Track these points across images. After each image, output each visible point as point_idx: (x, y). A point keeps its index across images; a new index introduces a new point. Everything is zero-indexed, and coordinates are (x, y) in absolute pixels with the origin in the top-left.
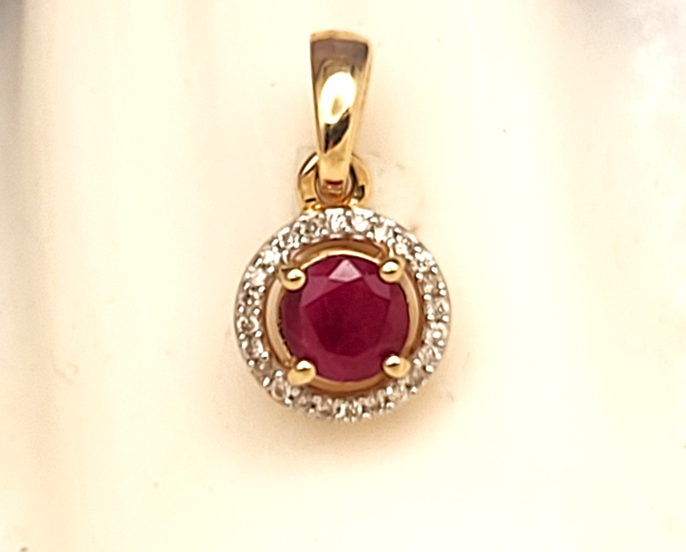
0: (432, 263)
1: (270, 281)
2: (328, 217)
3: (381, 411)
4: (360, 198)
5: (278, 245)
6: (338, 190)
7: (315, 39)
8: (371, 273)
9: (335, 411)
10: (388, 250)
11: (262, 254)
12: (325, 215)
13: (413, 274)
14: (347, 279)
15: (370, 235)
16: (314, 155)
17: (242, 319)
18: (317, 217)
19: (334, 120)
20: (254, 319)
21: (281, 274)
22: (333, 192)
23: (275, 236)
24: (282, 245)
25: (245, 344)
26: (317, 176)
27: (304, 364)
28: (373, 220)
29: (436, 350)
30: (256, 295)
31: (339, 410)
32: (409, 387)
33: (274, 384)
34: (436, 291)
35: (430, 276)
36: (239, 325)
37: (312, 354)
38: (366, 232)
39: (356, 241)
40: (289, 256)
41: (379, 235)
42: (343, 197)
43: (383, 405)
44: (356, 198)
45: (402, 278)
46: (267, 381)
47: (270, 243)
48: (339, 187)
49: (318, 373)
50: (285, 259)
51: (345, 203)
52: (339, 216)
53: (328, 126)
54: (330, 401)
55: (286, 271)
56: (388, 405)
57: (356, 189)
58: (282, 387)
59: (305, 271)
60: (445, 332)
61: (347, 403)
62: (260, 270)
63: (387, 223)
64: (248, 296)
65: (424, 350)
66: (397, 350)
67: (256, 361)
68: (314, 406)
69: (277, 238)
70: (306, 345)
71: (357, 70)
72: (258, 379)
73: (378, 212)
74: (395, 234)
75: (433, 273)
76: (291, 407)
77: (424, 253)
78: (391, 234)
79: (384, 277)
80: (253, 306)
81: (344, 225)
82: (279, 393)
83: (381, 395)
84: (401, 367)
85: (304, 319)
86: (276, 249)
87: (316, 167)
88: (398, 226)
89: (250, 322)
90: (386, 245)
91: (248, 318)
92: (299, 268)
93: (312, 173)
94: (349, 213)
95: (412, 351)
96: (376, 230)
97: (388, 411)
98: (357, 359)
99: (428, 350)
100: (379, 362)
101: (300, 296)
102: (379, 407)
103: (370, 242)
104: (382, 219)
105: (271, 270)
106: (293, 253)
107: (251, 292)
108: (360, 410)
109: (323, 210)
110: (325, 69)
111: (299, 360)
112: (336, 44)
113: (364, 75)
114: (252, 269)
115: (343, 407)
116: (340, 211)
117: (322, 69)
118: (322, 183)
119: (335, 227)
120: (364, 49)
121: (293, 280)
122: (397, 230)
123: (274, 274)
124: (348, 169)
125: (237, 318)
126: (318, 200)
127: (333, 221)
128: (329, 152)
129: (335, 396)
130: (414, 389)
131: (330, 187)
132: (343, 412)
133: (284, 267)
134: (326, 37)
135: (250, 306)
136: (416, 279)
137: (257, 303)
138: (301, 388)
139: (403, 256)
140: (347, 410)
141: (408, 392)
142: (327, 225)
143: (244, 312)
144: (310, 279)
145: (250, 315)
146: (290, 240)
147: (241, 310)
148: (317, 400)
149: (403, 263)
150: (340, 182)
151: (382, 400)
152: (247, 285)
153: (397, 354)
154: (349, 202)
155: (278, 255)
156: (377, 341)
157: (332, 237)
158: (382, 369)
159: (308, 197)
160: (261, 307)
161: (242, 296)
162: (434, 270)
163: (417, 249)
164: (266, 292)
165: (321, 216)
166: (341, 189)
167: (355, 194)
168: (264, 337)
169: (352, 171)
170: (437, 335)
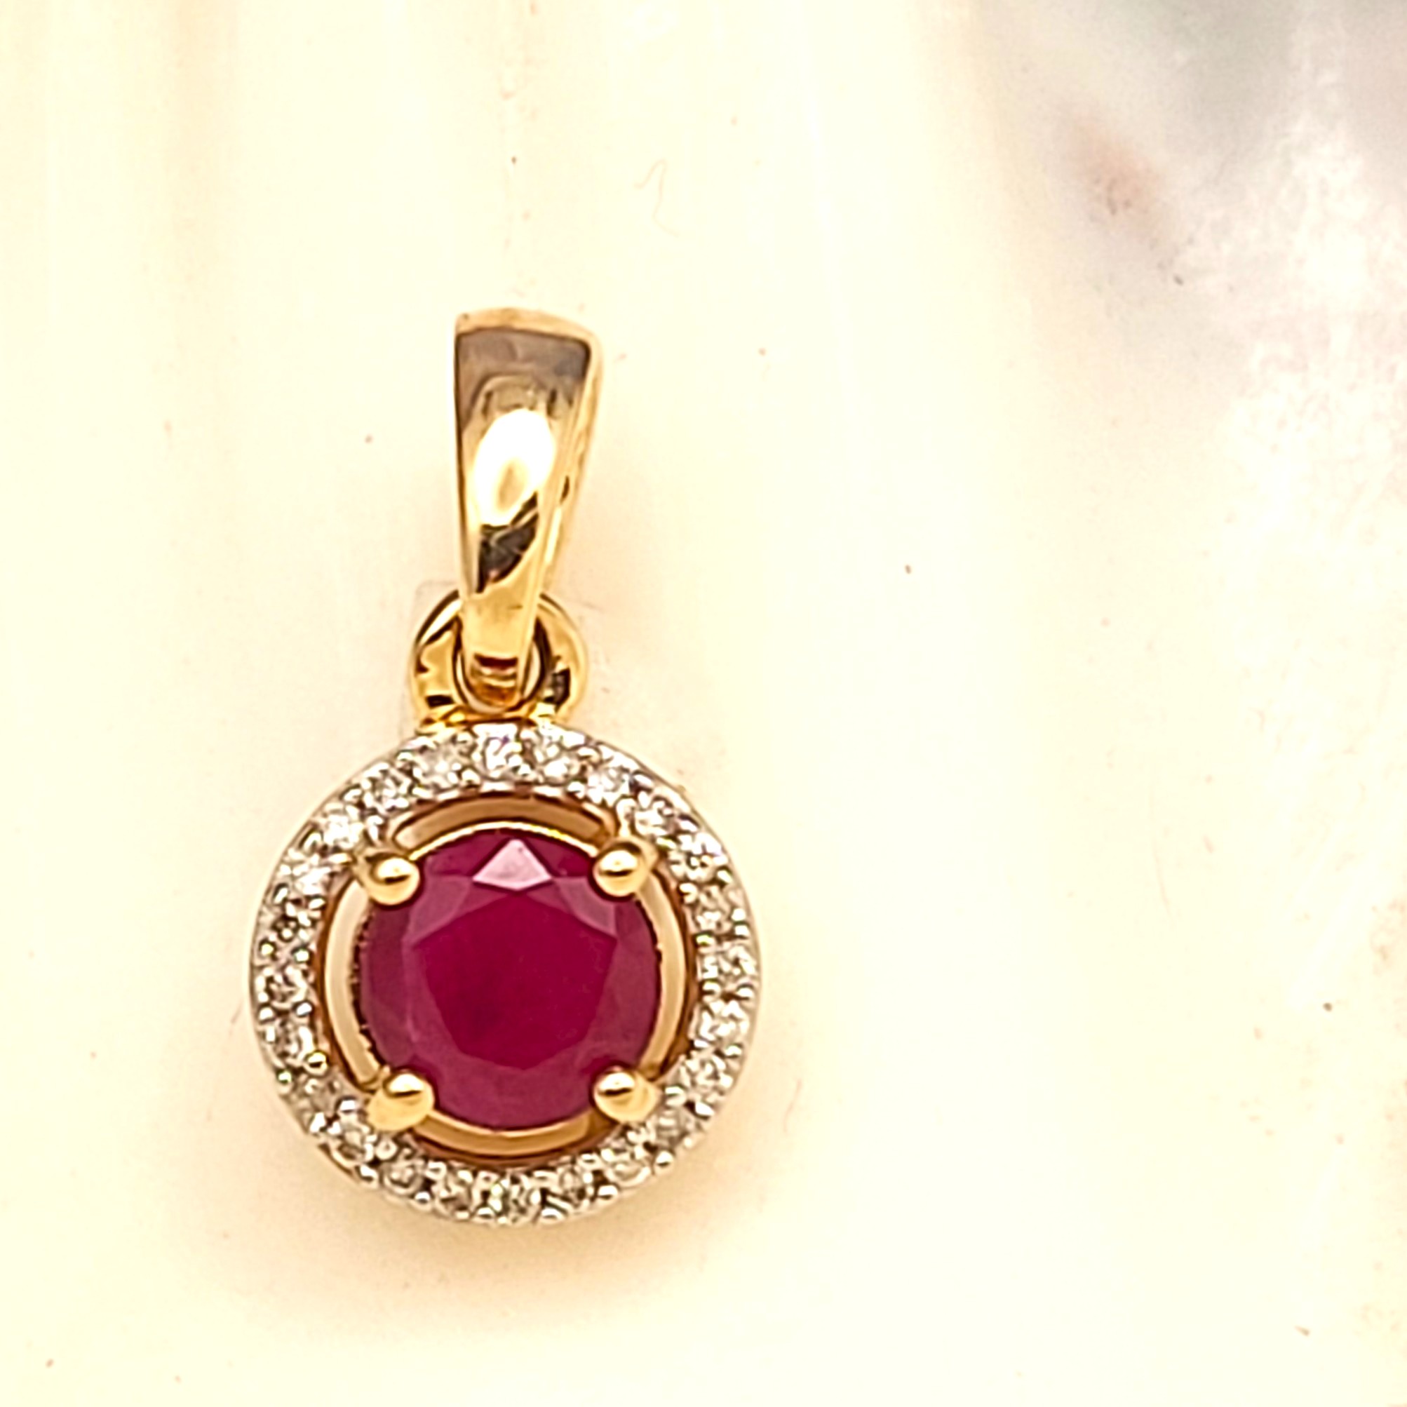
0: (721, 860)
1: (338, 884)
2: (480, 742)
3: (586, 1202)
4: (557, 701)
5: (360, 805)
6: (506, 678)
7: (465, 327)
8: (572, 874)
9: (477, 1198)
10: (618, 825)
11: (321, 821)
12: (474, 736)
13: (673, 885)
14: (516, 884)
15: (574, 786)
16: (454, 596)
17: (268, 972)
18: (453, 740)
19: (503, 517)
20: (294, 973)
21: (361, 869)
22: (494, 682)
23: (355, 781)
24: (369, 801)
25: (271, 1031)
26: (458, 645)
27: (406, 1081)
28: (583, 752)
29: (721, 1064)
30: (303, 917)
31: (486, 1195)
32: (651, 1148)
33: (336, 1129)
34: (727, 927)
35: (714, 889)
36: (260, 983)
37: (428, 1057)
38: (568, 779)
39: (542, 798)
40: (383, 827)
41: (598, 789)
42: (517, 698)
43: (590, 1191)
44: (549, 700)
45: (645, 888)
46: (320, 1120)
47: (341, 796)
48: (510, 671)
49: (438, 1106)
50: (374, 834)
51: (522, 712)
52: (505, 740)
53: (488, 530)
54: (466, 1175)
55: (374, 861)
56: (604, 1190)
57: (549, 680)
58: (354, 1138)
59: (420, 863)
60: (745, 1026)
61: (506, 1182)
62: (316, 858)
63: (619, 760)
64: (286, 919)
65: (693, 1064)
66: (627, 1058)
67: (297, 1072)
68: (427, 1185)
69: (357, 786)
70: (415, 1037)
71: (561, 401)
72: (299, 1115)
73: (597, 736)
74: (636, 789)
75: (722, 885)
76: (375, 1184)
77: (703, 837)
78: (625, 789)
79: (605, 883)
80: (296, 943)
81: (517, 760)
82: (348, 1150)
83: (586, 1165)
84: (636, 1096)
85: (412, 972)
86: (354, 812)
87: (455, 624)
88: (644, 771)
89: (287, 981)
90: (613, 812)
91: (282, 969)
92: (406, 858)
93: (448, 636)
94: (527, 733)
95: (665, 1066)
96: (592, 778)
97: (600, 1203)
98: (533, 1073)
99: (703, 1064)
100: (583, 1085)
101: (406, 919)
102: (581, 1194)
103: (574, 803)
104: (606, 752)
105: (338, 859)
106: (395, 823)
107: (291, 910)
108: (536, 1198)
109: (468, 726)
110: (489, 395)
111: (396, 1071)
112: (517, 339)
113: (577, 415)
114: (295, 855)
115: (496, 1191)
116: (510, 729)
117: (481, 401)
118: (470, 661)
119: (495, 763)
120: (581, 352)
121: (390, 881)
122: (643, 780)
123: (347, 867)
124: (530, 632)
125: (255, 970)
126: (458, 701)
127: (490, 751)
128: (489, 589)
129: (478, 1163)
130: (664, 1156)
131: (487, 671)
132: (496, 1203)
133: (371, 852)
134: (493, 323)
135: (289, 940)
136: (682, 895)
137: (304, 935)
138: (398, 1139)
139: (652, 840)
140: (505, 1196)
141: (652, 1162)
142: (476, 756)
143: (273, 957)
144: (430, 880)
145: (288, 963)
146: (389, 791)
147: (267, 949)
148: (437, 1171)
149: (651, 856)
150: (512, 662)
151: (588, 1178)
152: (283, 893)
153: (628, 1067)
154: (532, 709)
155: (359, 827)
156: (581, 1037)
157: (487, 787)
158: (592, 1103)
159: (433, 691)
160: (313, 947)
161: (269, 918)
162: (723, 875)
163: (685, 825)
164: (328, 912)
165: (464, 736)
166: (514, 676)
167: (548, 693)
168: (319, 1014)
169: (540, 635)
170: (725, 1030)
